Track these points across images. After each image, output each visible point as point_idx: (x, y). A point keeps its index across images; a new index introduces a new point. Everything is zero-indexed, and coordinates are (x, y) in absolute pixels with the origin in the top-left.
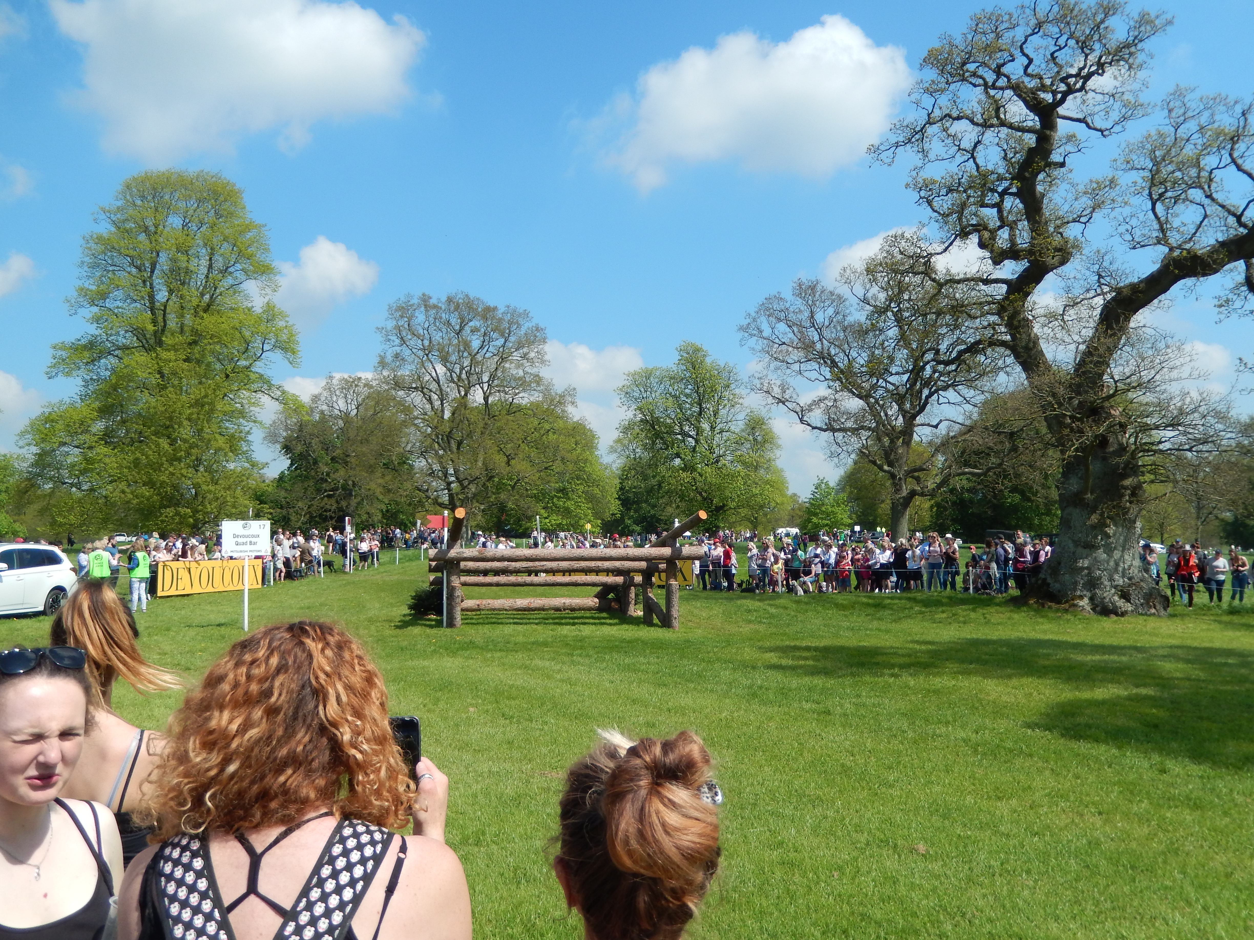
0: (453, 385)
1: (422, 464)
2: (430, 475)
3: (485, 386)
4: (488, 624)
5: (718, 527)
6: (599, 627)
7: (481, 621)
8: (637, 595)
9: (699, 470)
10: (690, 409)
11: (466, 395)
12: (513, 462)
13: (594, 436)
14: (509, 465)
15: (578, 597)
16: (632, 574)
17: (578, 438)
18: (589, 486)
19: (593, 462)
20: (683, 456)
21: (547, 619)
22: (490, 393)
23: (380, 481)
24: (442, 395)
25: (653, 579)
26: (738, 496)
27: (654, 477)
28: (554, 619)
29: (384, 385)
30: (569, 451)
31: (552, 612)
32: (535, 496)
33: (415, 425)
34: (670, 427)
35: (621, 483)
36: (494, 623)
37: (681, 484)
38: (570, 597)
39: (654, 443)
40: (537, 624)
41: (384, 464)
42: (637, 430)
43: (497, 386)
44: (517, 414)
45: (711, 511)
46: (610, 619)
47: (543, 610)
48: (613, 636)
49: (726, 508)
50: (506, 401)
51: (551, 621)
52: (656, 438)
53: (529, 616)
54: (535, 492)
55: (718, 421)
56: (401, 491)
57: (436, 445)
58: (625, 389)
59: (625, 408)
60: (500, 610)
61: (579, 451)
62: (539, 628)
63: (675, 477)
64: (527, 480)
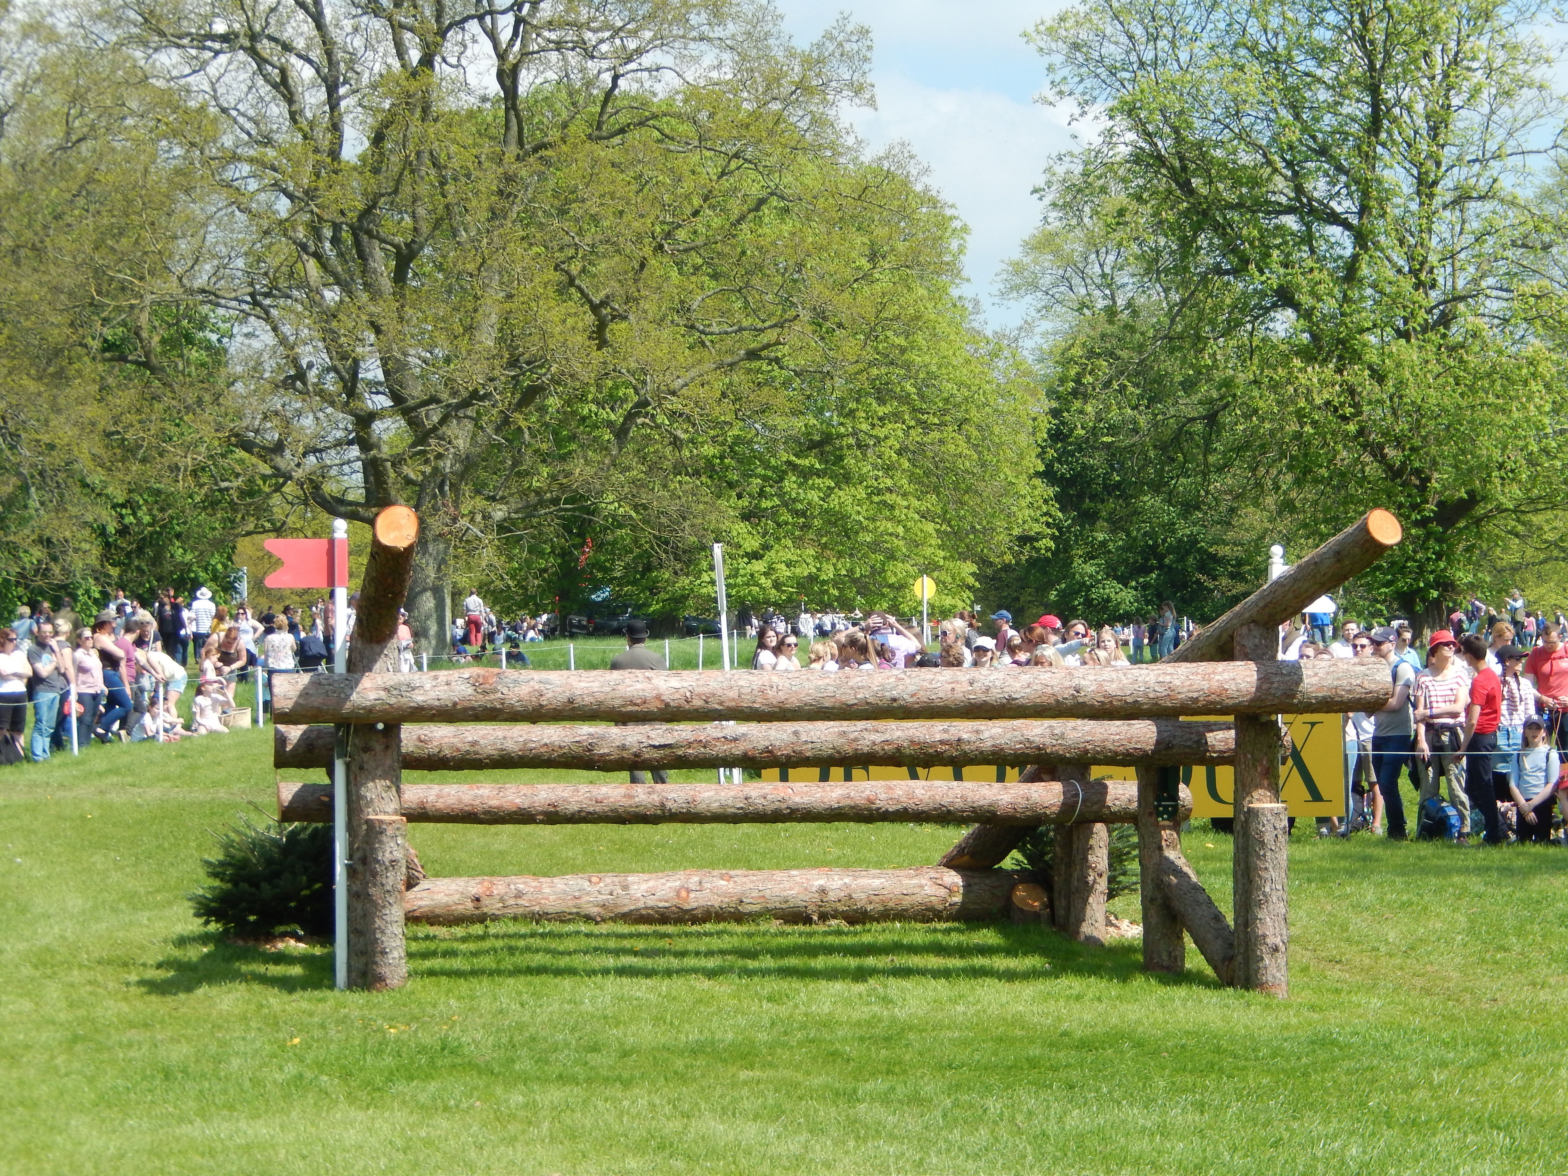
0: (377, 24)
1: (256, 344)
2: (288, 383)
3: (505, 24)
4: (516, 972)
5: (1447, 586)
6: (963, 985)
7: (487, 962)
8: (1116, 857)
9: (1372, 357)
10: (1333, 107)
11: (427, 61)
12: (617, 330)
13: (943, 223)
14: (602, 343)
15: (879, 865)
16: (1096, 772)
17: (881, 232)
18: (926, 426)
19: (943, 327)
20: (1306, 301)
21: (752, 954)
22: (525, 54)
23: (92, 411)
24: (332, 63)
25: (1184, 792)
26: (1532, 462)
27: (1189, 385)
28: (781, 952)
29: (99, 27)
30: (842, 286)
31: (775, 925)
32: (710, 468)
33: (228, 185)
34: (1255, 182)
35: (1055, 413)
36: (541, 970)
37: (1300, 415)
38: (846, 864)
39: (1186, 245)
40: (711, 974)
41: (108, 346)
42: (1118, 196)
43: (550, 25)
44: (635, 136)
45: (1423, 523)
46: (1010, 952)
47: (739, 917)
48: (1019, 1021)
49: (1480, 510)
50: (589, 84)
51: (768, 962)
52: (1198, 229)
53: (680, 944)
54: (709, 450)
55: (1448, 154)
56: (175, 454)
57: (312, 265)
58: (1070, 31)
59: (1069, 106)
60: (562, 918)
61: (884, 280)
62: (722, 988)
63: (1275, 387)
64: (674, 404)
